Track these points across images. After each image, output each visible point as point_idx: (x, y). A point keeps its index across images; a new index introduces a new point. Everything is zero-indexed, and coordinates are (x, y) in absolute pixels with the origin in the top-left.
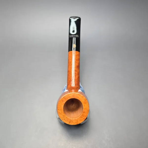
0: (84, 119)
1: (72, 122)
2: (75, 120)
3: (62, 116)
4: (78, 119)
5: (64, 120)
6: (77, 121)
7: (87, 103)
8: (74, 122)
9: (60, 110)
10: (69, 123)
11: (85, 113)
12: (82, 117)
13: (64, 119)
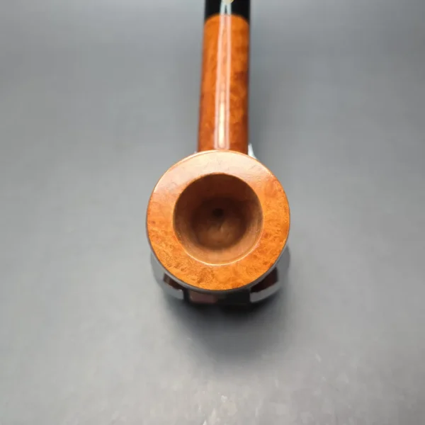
0: (265, 263)
1: (213, 275)
2: (226, 268)
3: (169, 250)
4: (237, 263)
5: (177, 267)
6: (236, 273)
7: (279, 194)
8: (221, 278)
9: (157, 223)
10: (199, 282)
11: (271, 238)
12: (255, 257)
13: (174, 264)
